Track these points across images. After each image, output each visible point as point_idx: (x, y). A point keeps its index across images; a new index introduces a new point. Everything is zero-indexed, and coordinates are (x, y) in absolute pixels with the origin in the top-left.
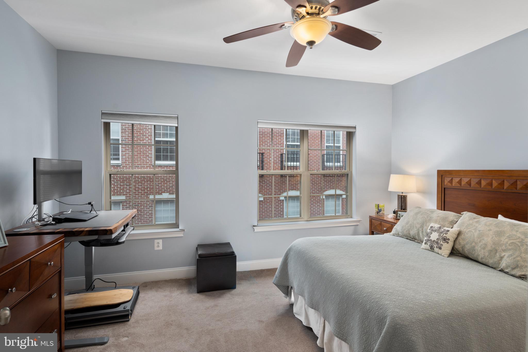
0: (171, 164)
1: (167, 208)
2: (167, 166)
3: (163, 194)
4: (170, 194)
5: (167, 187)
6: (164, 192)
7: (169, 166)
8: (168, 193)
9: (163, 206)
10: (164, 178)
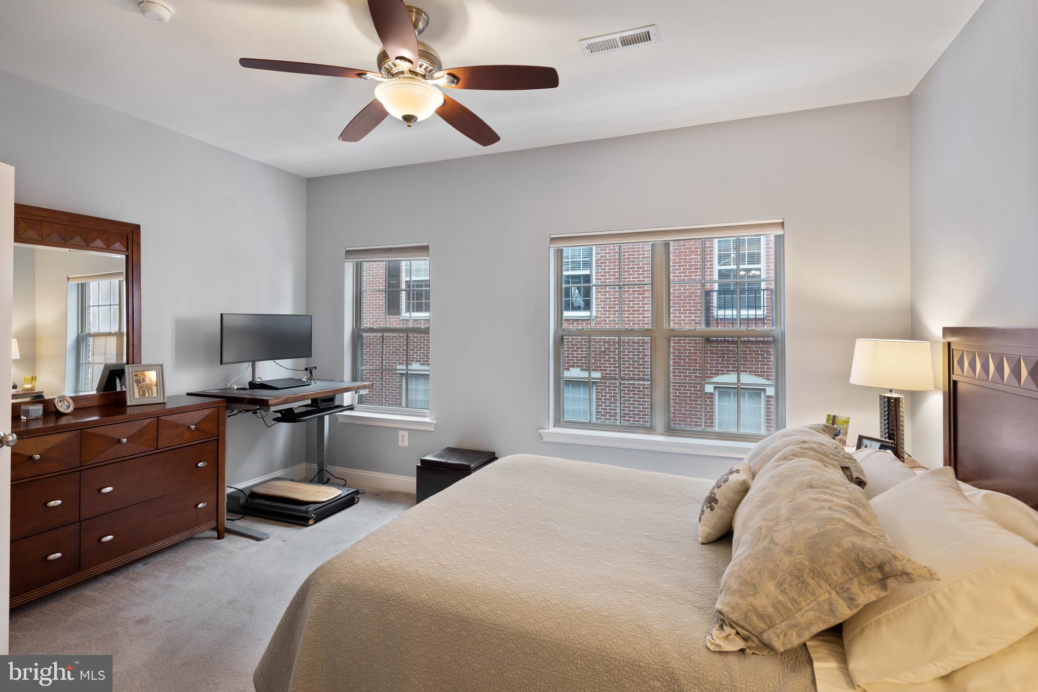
0: (584, 317)
1: (578, 396)
2: (578, 320)
3: (571, 369)
4: (582, 370)
5: (578, 357)
6: (573, 366)
7: (581, 320)
8: (579, 369)
9: (572, 391)
10: (573, 342)
